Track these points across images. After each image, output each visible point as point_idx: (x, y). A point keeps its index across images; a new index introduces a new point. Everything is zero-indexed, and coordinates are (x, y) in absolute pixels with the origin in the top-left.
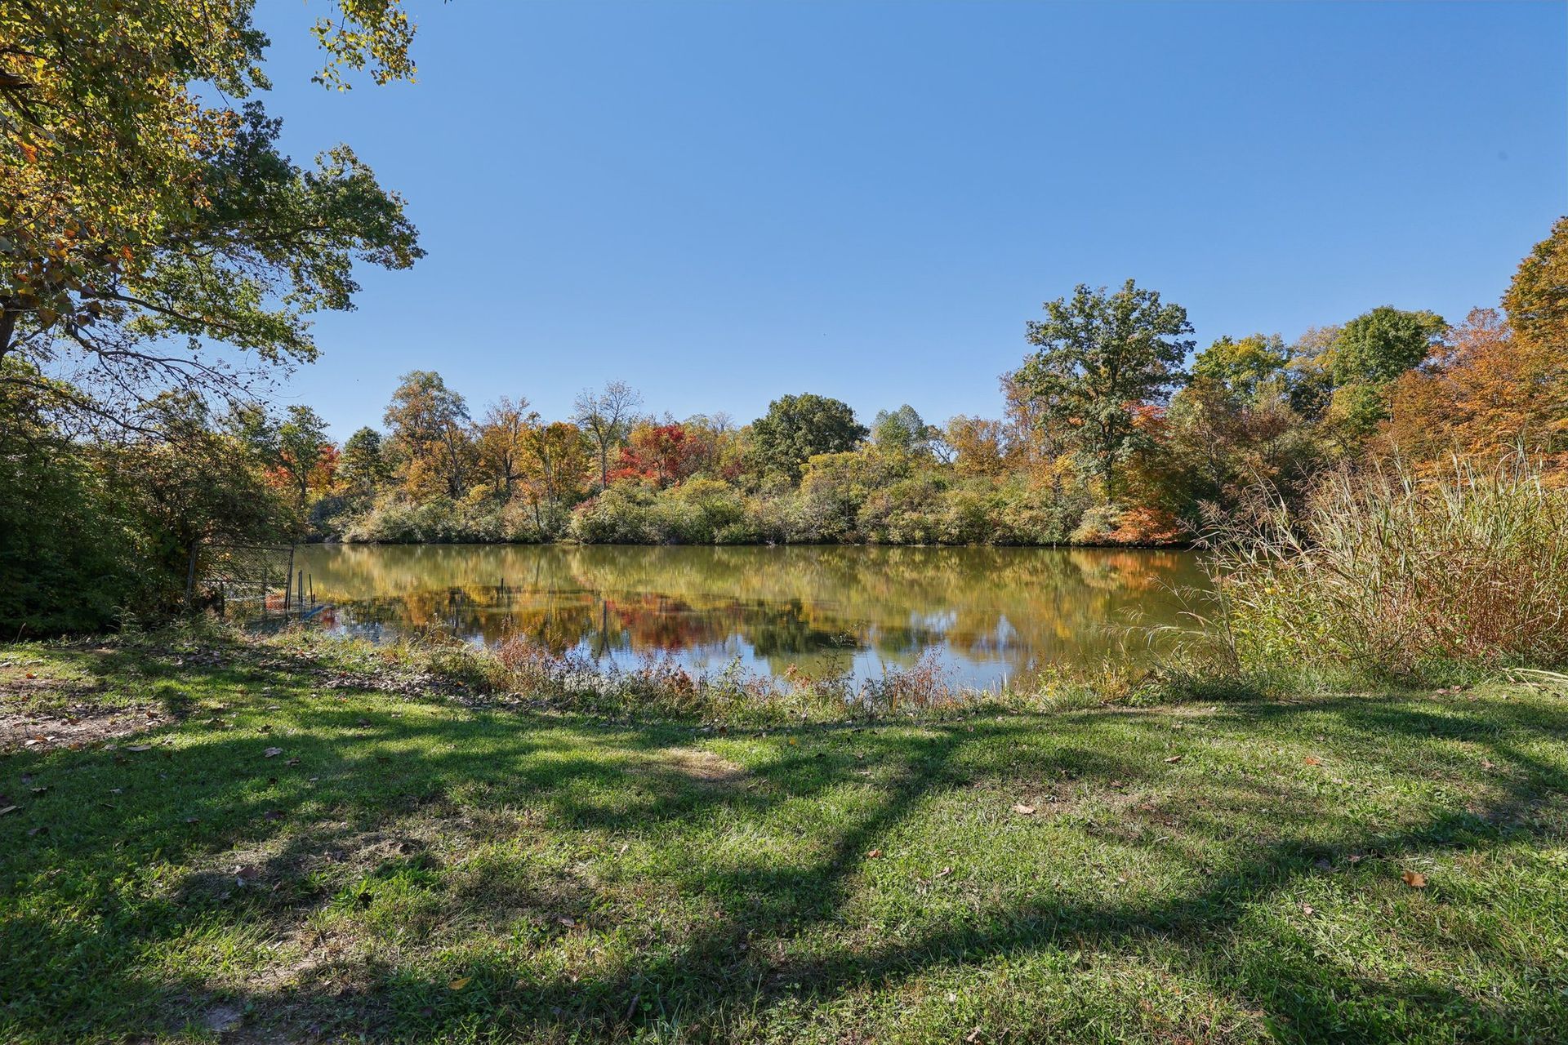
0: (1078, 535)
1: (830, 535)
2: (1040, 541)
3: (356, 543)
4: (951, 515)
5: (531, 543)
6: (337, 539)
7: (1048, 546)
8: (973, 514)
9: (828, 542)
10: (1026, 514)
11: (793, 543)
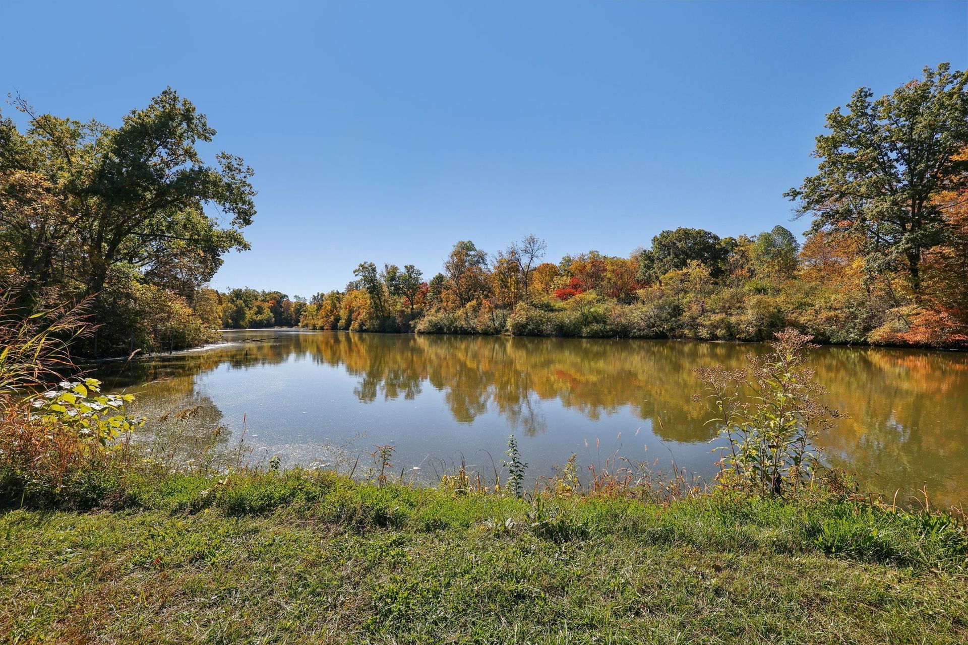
0: (876, 335)
1: (662, 332)
2: (834, 340)
3: (421, 333)
4: (750, 315)
5: (490, 335)
6: (413, 332)
7: (843, 344)
8: (772, 316)
9: (661, 337)
10: (824, 315)
11: (634, 338)
